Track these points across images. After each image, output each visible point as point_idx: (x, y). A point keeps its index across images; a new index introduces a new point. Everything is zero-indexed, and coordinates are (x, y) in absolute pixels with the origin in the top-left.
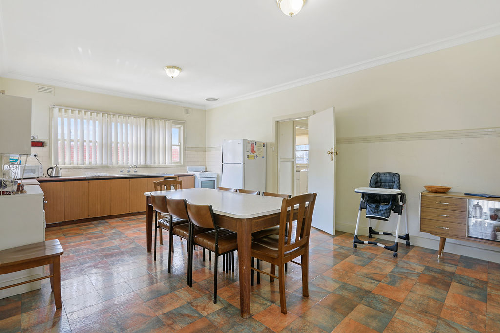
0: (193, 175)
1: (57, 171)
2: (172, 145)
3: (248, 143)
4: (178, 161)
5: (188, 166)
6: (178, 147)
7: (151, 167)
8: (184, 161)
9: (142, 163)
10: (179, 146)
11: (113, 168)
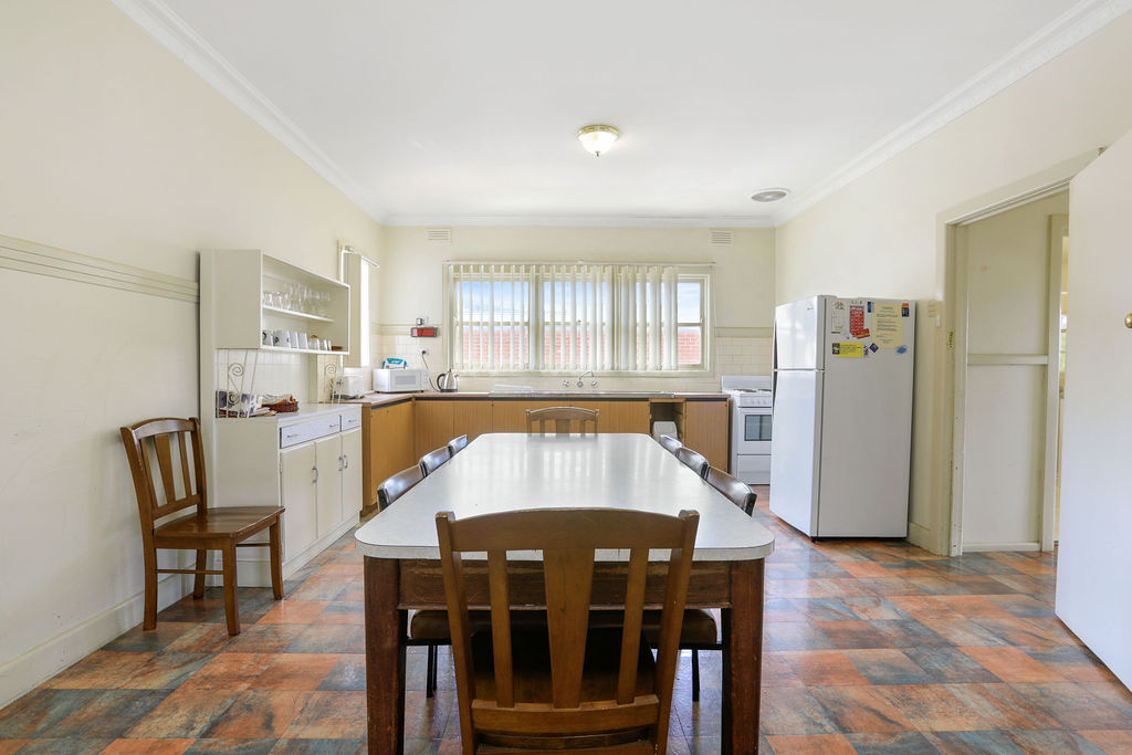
0: (725, 399)
1: (450, 381)
2: (677, 325)
3: (840, 305)
4: (699, 362)
5: (722, 374)
6: (698, 329)
7: (630, 376)
8: (713, 364)
9: (607, 366)
10: (702, 325)
11: (549, 376)
